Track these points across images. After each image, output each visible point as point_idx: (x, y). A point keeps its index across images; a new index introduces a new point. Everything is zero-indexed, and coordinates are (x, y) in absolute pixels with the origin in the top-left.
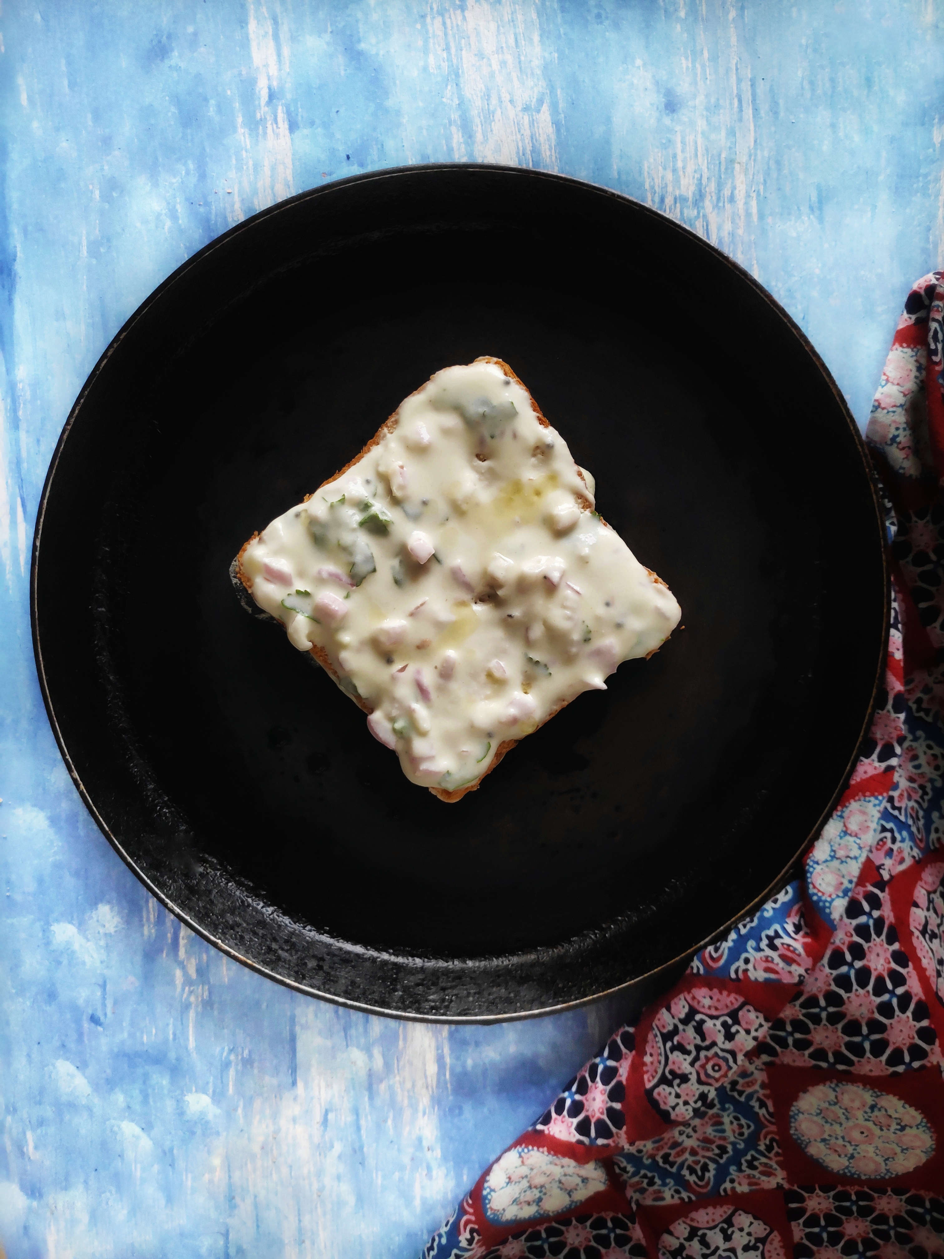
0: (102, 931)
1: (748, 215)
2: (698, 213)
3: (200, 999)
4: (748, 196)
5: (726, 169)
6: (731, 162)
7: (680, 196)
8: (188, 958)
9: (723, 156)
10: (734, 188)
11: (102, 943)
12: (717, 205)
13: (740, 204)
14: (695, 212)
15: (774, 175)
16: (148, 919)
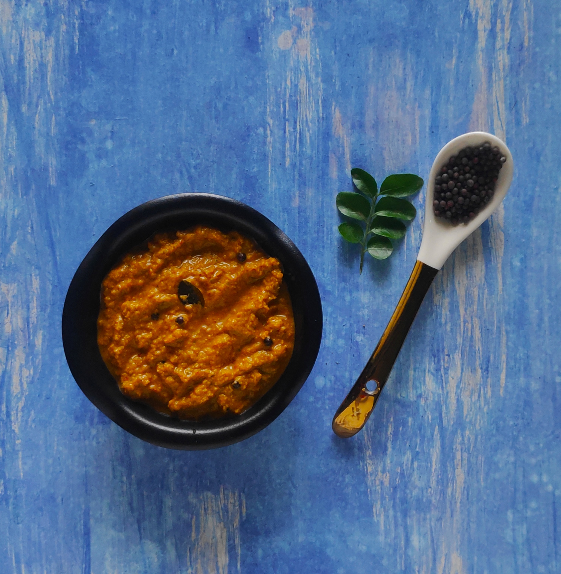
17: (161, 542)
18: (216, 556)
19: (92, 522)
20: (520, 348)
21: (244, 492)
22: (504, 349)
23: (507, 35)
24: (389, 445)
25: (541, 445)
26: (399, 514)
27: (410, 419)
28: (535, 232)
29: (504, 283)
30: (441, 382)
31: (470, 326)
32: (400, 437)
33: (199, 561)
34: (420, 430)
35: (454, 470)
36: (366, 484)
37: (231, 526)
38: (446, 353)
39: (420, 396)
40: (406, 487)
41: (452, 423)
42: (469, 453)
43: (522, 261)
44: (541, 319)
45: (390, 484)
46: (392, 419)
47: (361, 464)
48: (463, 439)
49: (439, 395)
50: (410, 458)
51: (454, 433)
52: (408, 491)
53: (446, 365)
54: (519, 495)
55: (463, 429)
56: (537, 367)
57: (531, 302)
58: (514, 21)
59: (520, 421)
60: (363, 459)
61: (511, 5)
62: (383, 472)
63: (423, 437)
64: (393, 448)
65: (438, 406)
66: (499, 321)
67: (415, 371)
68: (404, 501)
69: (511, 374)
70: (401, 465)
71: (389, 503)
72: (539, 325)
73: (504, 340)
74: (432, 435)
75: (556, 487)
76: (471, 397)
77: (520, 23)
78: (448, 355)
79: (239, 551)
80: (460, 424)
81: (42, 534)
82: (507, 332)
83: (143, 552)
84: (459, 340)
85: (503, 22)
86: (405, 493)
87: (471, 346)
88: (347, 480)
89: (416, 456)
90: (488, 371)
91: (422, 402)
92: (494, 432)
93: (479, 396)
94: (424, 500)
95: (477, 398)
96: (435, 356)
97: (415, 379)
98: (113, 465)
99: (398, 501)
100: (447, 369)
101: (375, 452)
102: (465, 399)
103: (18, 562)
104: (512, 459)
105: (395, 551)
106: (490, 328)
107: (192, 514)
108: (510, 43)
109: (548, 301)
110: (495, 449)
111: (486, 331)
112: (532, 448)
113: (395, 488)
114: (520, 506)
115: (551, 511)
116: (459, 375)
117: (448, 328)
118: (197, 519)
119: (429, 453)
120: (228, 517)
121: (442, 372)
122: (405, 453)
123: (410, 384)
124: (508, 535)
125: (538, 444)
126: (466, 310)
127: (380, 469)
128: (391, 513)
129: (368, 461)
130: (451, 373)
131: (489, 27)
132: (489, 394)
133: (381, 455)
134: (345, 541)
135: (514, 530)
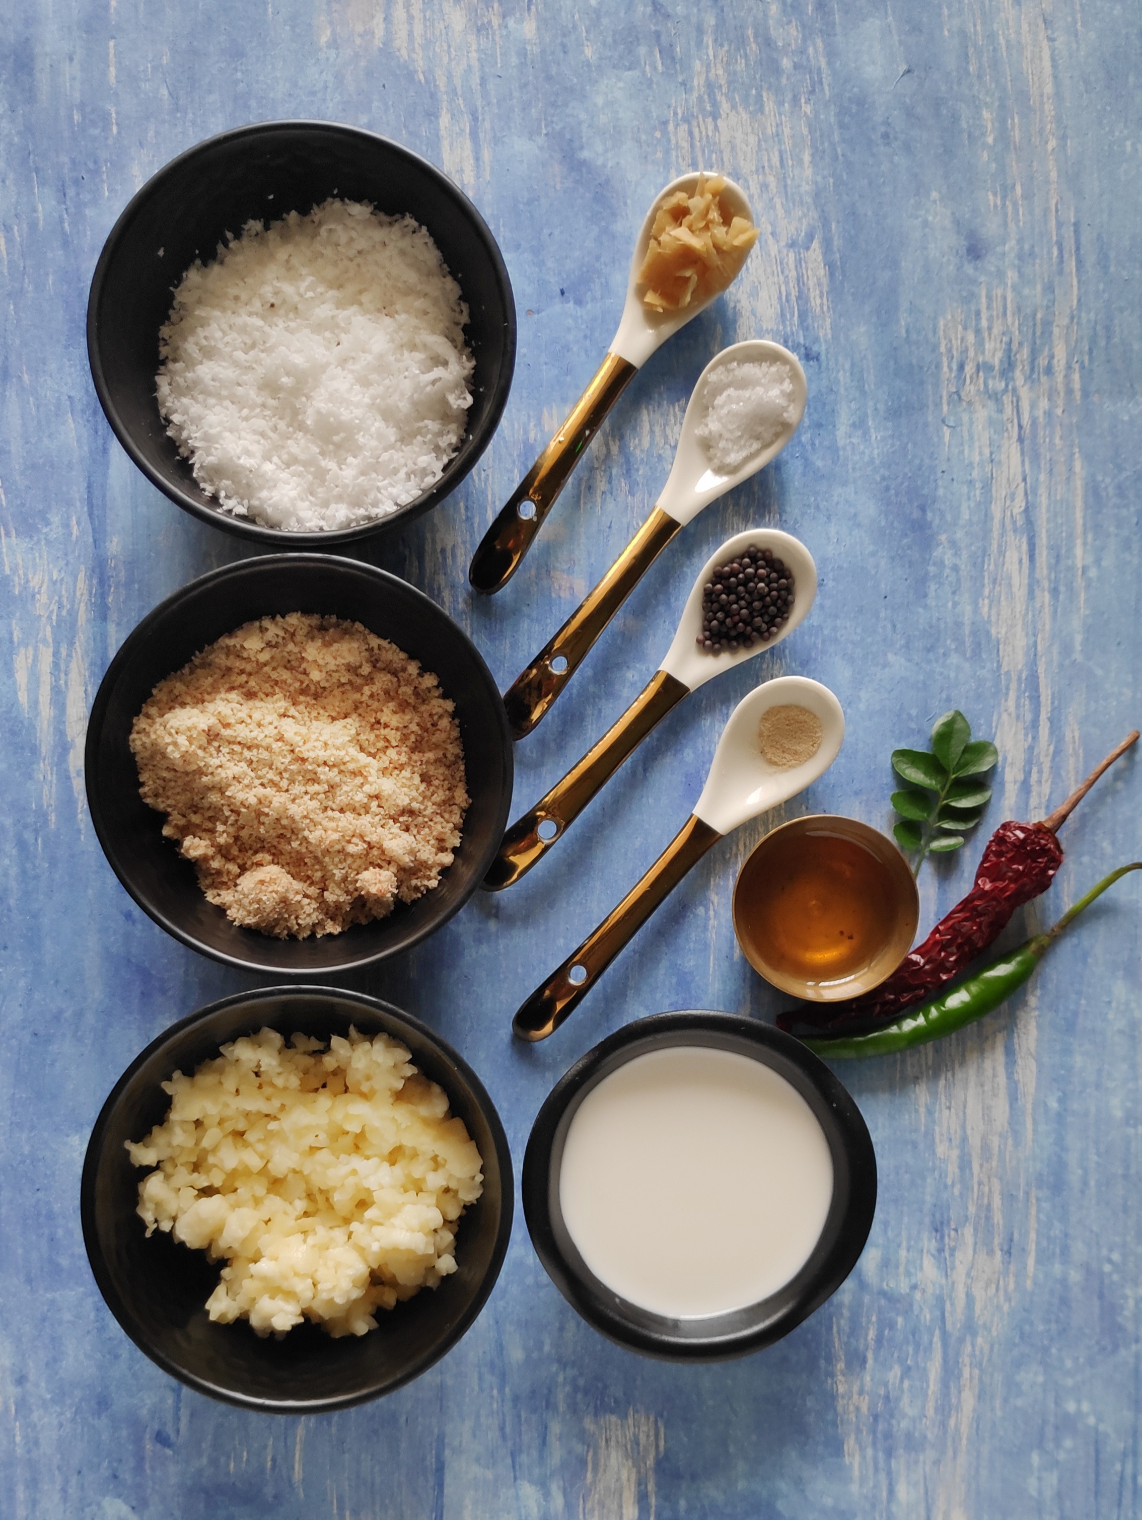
17: (543, 1485)
18: (620, 1507)
19: (447, 1453)
20: (1057, 1224)
21: (662, 1416)
22: (1033, 1224)
23: (1046, 789)
24: (870, 1356)
25: (1081, 1360)
26: (881, 1455)
27: (900, 1320)
28: (1078, 1061)
29: (1035, 1131)
30: (945, 1268)
31: (986, 1189)
32: (885, 1344)
33: (596, 1513)
34: (914, 1335)
35: (960, 1392)
36: (835, 1410)
37: (642, 1465)
38: (953, 1227)
39: (914, 1287)
40: (892, 1416)
41: (959, 1326)
42: (981, 1370)
43: (1062, 1101)
44: (1085, 1183)
45: (869, 1409)
46: (874, 1319)
47: (829, 1381)
48: (974, 1350)
49: (941, 1287)
50: (899, 1374)
51: (961, 1340)
52: (894, 1422)
53: (952, 1244)
54: (1049, 1431)
55: (974, 1335)
56: (1079, 1250)
57: (1072, 1159)
58: (1056, 770)
59: (1054, 1326)
60: (832, 1375)
61: (1052, 748)
62: (861, 1392)
63: (917, 1346)
64: (876, 1360)
65: (940, 1302)
66: (1028, 1184)
67: (908, 1251)
68: (888, 1435)
69: (1043, 1258)
70: (886, 1384)
71: (867, 1438)
72: (1082, 1192)
73: (1033, 1211)
74: (931, 1343)
75: (1100, 1420)
76: (986, 1291)
77: (1063, 773)
78: (956, 1230)
79: (653, 1501)
80: (970, 1328)
81: (377, 1468)
82: (1038, 1200)
83: (517, 1497)
84: (972, 1210)
85: (1040, 772)
86: (889, 1424)
87: (988, 1218)
88: (809, 1404)
89: (907, 1372)
90: (1010, 1253)
91: (918, 1296)
92: (1017, 1340)
93: (997, 1289)
94: (917, 1434)
95: (994, 1290)
96: (937, 1231)
97: (908, 1261)
98: (480, 1372)
99: (879, 1435)
100: (953, 1250)
101: (849, 1365)
102: (979, 1293)
103: (341, 1508)
104: (1040, 1379)
105: (873, 1506)
106: (1014, 1193)
107: (589, 1446)
108: (1049, 800)
109: (1095, 1158)
110: (1019, 1364)
111: (1009, 1198)
112: (1069, 1364)
113: (876, 1417)
114: (1050, 1446)
115: (1093, 1454)
116: (971, 1258)
117: (956, 1191)
118: (595, 1454)
119: (925, 1369)
120: (639, 1453)
121: (947, 1254)
122: (891, 1368)
123: (901, 1269)
124: (1032, 1485)
125: (1077, 1358)
126: (981, 1166)
127: (855, 1389)
128: (870, 1452)
129: (840, 1377)
130: (959, 1255)
131: (1021, 777)
132: (1011, 1286)
133: (858, 1369)
134: (803, 1491)
135: (1040, 1479)
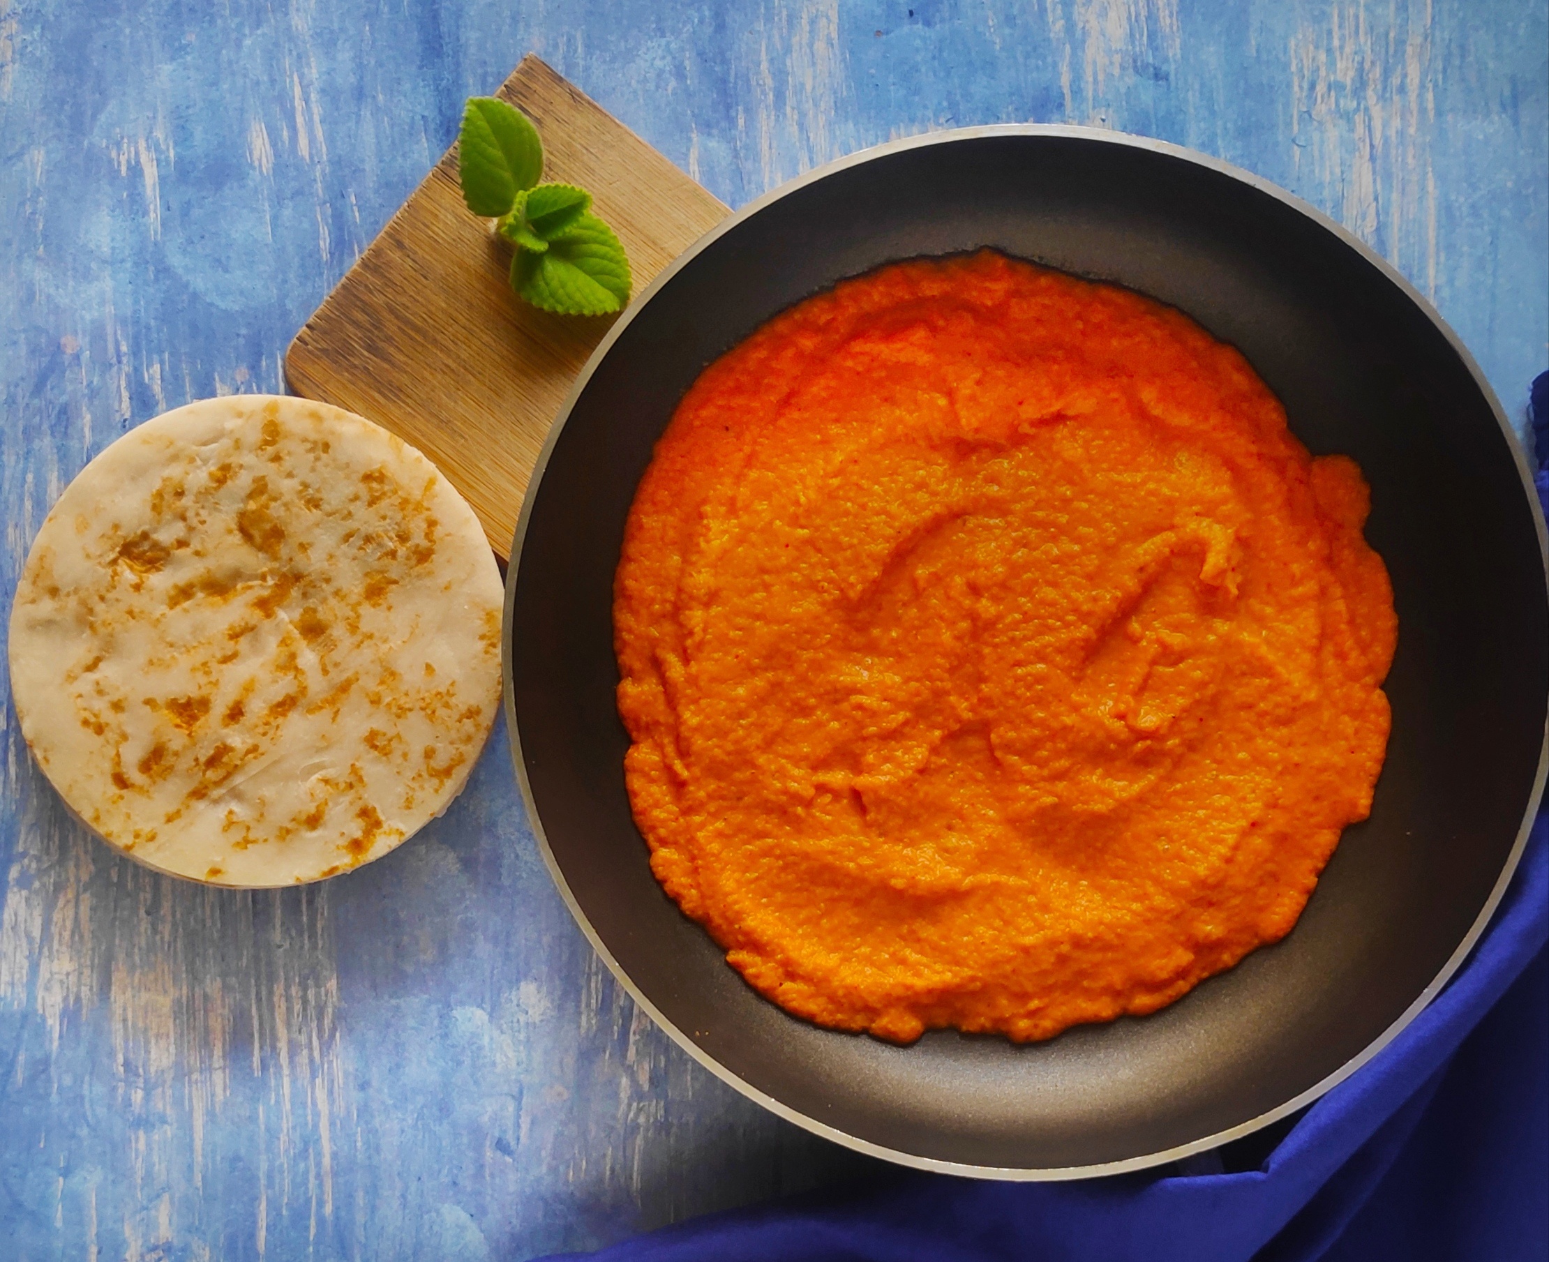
0: (523, 1019)
1: (1423, 111)
2: (1359, 104)
3: (652, 1120)
4: (1422, 86)
5: (1396, 51)
6: (1401, 42)
7: (1336, 82)
8: (639, 1062)
9: (1392, 35)
10: (1405, 76)
11: (522, 1036)
12: (1383, 96)
13: (1413, 97)
14: (1355, 104)
15: (1457, 62)
16: (588, 1005)
